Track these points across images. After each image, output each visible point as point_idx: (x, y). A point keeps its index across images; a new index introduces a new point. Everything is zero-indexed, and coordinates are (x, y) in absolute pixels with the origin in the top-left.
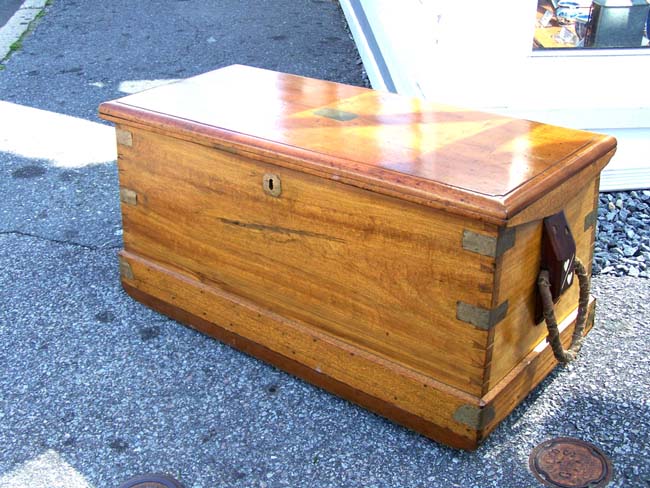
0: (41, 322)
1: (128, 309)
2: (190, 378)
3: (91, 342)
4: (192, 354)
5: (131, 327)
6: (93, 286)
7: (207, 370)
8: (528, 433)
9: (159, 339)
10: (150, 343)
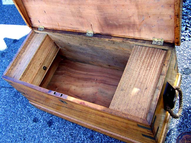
0: (20, 129)
1: (40, 114)
2: (67, 140)
3: (36, 133)
4: (64, 129)
5: (44, 122)
6: (28, 107)
7: (71, 135)
8: (173, 133)
9: (53, 125)
10: (51, 128)
